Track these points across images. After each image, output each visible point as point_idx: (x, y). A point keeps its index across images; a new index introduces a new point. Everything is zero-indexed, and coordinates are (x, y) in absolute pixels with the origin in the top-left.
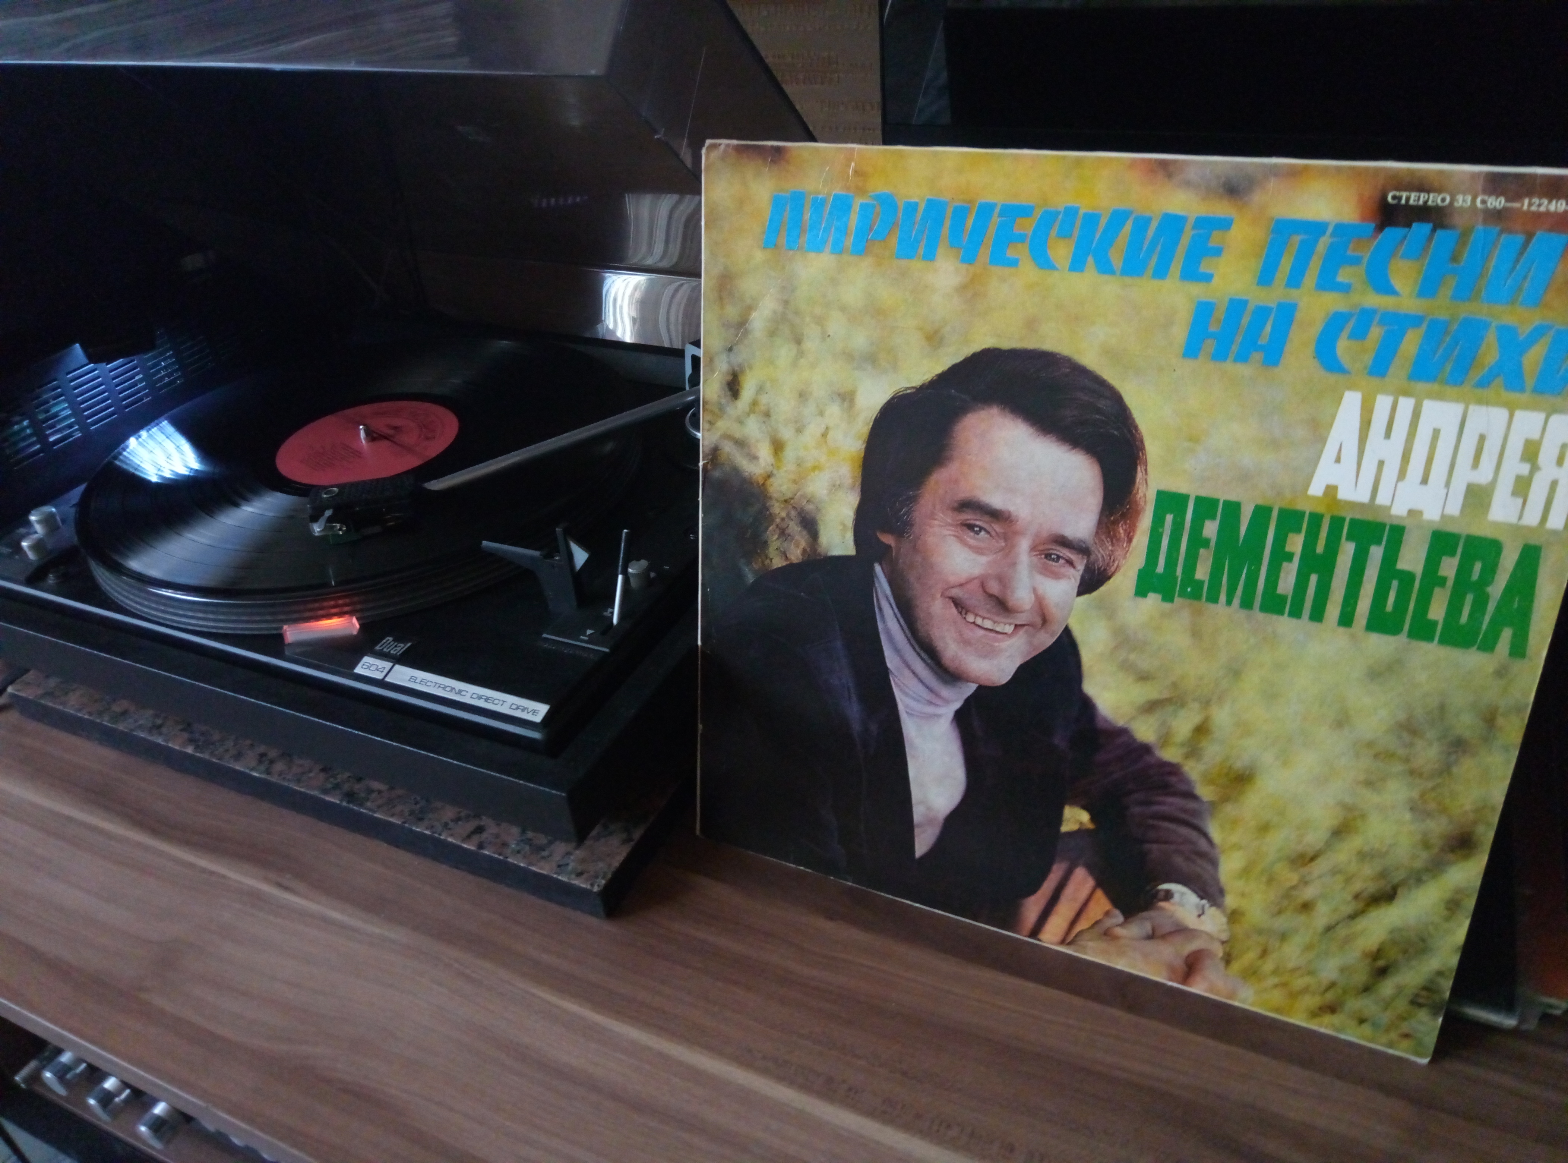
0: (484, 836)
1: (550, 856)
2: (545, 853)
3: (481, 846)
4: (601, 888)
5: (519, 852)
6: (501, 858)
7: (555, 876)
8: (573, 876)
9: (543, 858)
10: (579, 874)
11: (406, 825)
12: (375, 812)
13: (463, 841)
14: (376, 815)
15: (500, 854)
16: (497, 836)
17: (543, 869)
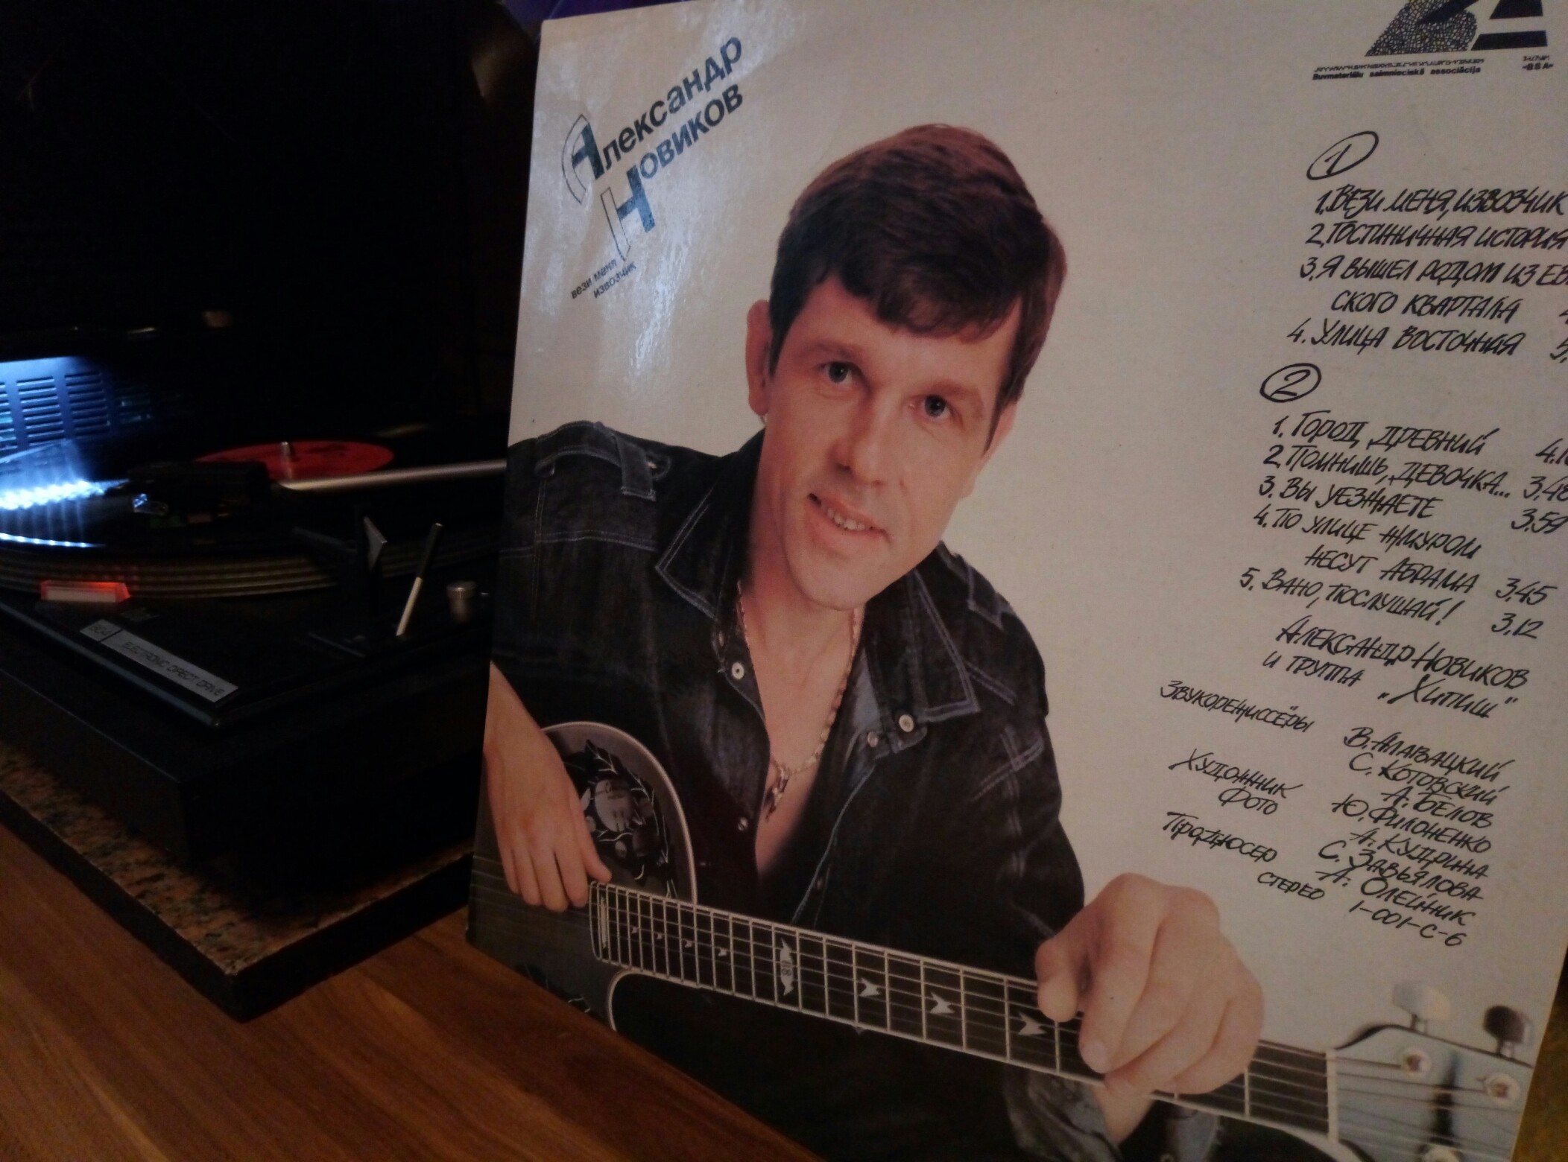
0: (160, 885)
1: (207, 922)
2: (204, 918)
3: (142, 895)
4: (236, 972)
5: (177, 910)
6: (154, 912)
7: (194, 945)
8: (214, 950)
9: (199, 923)
10: (223, 949)
11: (86, 857)
12: (66, 836)
13: (130, 885)
14: (65, 841)
15: (154, 907)
16: (169, 889)
17: (191, 933)
